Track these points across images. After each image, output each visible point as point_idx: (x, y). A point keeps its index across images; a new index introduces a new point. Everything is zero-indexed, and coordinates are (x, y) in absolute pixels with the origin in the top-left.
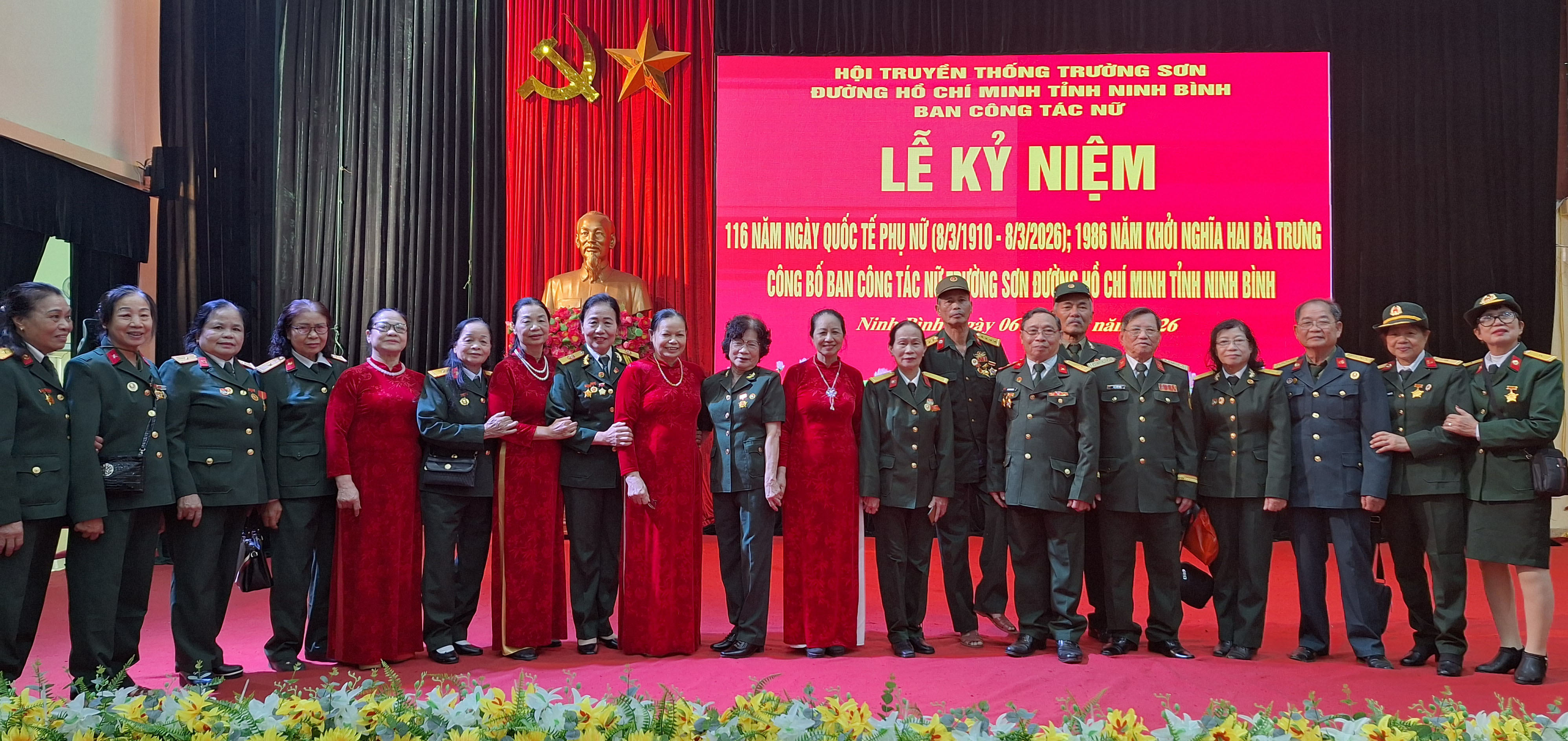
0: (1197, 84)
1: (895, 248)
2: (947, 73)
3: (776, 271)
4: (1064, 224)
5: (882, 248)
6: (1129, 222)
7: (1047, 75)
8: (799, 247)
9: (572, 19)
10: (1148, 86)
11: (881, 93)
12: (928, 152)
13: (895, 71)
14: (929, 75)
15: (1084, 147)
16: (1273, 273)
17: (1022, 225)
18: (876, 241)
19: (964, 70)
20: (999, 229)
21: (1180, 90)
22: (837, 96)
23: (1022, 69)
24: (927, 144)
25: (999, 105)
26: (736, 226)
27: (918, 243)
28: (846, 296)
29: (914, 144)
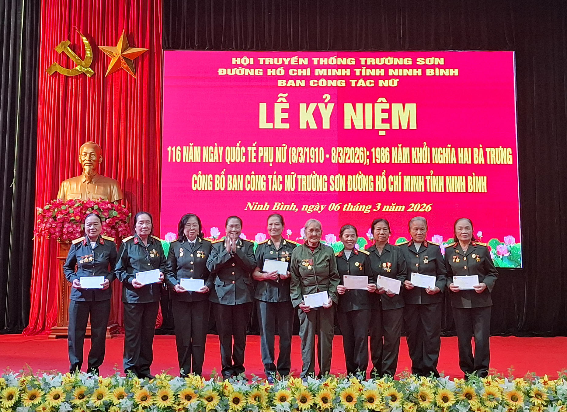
0: (439, 69)
1: (267, 161)
2: (297, 61)
3: (197, 175)
4: (365, 148)
5: (260, 161)
6: (402, 147)
7: (354, 63)
8: (211, 161)
9: (79, 30)
10: (412, 70)
11: (259, 72)
12: (287, 106)
13: (267, 59)
14: (287, 63)
15: (376, 104)
16: (485, 177)
17: (341, 149)
18: (256, 157)
19: (306, 59)
20: (328, 151)
21: (430, 72)
22: (233, 73)
23: (340, 60)
24: (286, 101)
25: (326, 80)
26: (174, 149)
27: (281, 158)
28: (239, 190)
29: (278, 101)
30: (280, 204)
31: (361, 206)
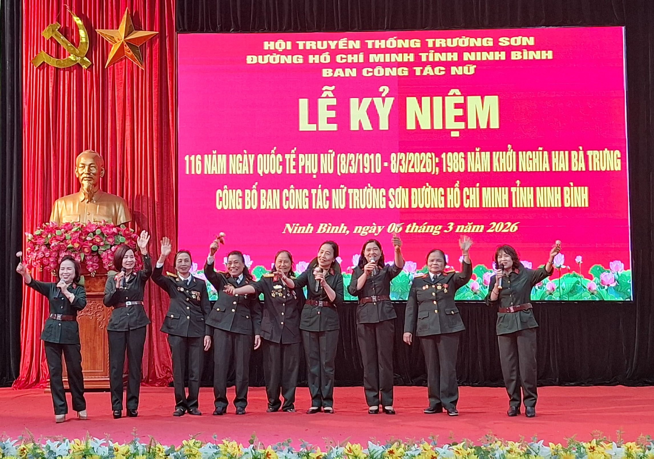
0: (528, 50)
1: (310, 172)
2: (346, 45)
3: (222, 190)
4: (433, 154)
5: (300, 172)
6: (480, 151)
7: (418, 45)
8: (239, 172)
9: (71, 9)
10: (492, 53)
11: (298, 59)
12: (333, 102)
13: (308, 43)
14: (333, 47)
15: (446, 98)
16: (586, 188)
17: (403, 154)
18: (296, 167)
19: (358, 42)
20: (386, 158)
21: (515, 56)
22: (266, 61)
23: (400, 41)
24: (332, 96)
25: (384, 68)
26: (193, 157)
27: (327, 168)
28: (274, 208)
29: (323, 96)
30: (326, 225)
31: (429, 227)
